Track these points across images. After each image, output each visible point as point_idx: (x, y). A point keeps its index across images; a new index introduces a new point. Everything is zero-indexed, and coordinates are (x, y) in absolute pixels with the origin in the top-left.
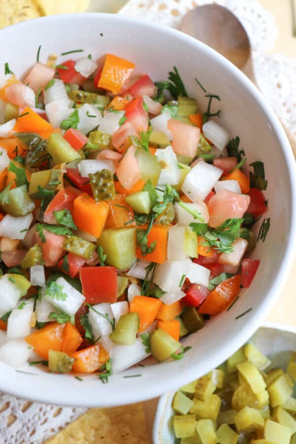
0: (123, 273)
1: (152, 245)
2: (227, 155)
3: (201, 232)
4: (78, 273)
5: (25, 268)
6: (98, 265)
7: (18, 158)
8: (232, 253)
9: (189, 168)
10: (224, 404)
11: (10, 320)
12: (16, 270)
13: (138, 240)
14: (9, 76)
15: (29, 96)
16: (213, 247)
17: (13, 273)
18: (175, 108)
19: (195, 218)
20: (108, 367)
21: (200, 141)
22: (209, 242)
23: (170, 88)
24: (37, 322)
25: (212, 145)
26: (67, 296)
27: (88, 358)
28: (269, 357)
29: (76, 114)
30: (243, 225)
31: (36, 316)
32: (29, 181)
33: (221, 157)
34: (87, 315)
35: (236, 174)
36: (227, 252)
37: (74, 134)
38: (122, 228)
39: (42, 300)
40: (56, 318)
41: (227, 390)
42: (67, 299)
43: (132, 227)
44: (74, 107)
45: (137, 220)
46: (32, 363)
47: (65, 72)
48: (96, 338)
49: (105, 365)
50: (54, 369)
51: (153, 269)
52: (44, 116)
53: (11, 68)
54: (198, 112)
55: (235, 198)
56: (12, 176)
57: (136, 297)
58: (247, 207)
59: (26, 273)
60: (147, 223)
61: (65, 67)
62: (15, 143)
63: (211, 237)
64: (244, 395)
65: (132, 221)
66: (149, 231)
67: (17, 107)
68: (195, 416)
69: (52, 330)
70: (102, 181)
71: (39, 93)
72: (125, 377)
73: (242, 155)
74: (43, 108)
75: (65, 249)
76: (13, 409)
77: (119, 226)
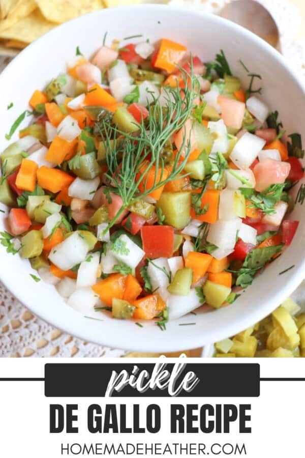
0: (179, 232)
1: (205, 207)
2: (267, 126)
3: (248, 196)
4: (140, 231)
5: (93, 225)
6: (156, 224)
7: (87, 127)
8: (275, 215)
9: (236, 138)
10: (260, 344)
11: (79, 271)
12: (85, 227)
13: (193, 203)
14: (79, 57)
15: (96, 74)
16: (258, 209)
17: (82, 229)
18: (222, 85)
19: (243, 183)
20: (165, 315)
21: (245, 115)
22: (255, 205)
23: (217, 68)
24: (102, 273)
25: (254, 117)
26: (129, 251)
27: (147, 307)
28: (298, 303)
29: (137, 90)
30: (284, 190)
31: (102, 267)
32: (97, 148)
33: (261, 128)
34: (146, 267)
35: (276, 144)
36: (271, 213)
37: (138, 108)
38: (179, 192)
39: (107, 253)
40: (119, 270)
41: (263, 332)
42: (129, 253)
43: (188, 191)
44: (134, 83)
45: (192, 185)
46: (97, 308)
47: (127, 54)
48: (154, 289)
49: (163, 312)
50: (118, 315)
51: (204, 228)
52: (109, 91)
53: (81, 50)
54: (241, 89)
55: (278, 165)
56: (83, 143)
57: (190, 253)
58: (288, 173)
59: (94, 230)
60: (201, 188)
61: (127, 50)
62: (83, 114)
63: (257, 201)
64: (278, 337)
65: (188, 185)
66: (203, 194)
67: (86, 83)
68: (234, 354)
69: (116, 280)
71: (105, 71)
72: (181, 325)
73: (280, 127)
74: (108, 84)
75: (129, 210)
76: (76, 342)
77: (176, 190)
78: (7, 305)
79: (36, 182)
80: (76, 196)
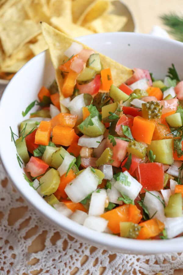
13: (175, 147)
20: (165, 234)
24: (110, 201)
26: (130, 183)
31: (109, 198)
40: (122, 201)
42: (131, 185)
43: (169, 138)
57: (176, 186)
70: (153, 107)
77: (162, 137)
78: (6, 270)
79: (51, 139)
80: (84, 145)
